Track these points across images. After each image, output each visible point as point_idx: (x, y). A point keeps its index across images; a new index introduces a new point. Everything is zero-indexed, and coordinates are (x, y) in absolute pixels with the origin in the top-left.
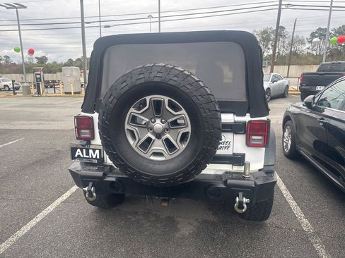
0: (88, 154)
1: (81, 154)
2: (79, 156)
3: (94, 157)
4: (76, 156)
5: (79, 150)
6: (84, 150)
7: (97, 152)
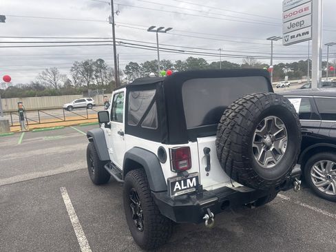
0: (185, 185)
1: (179, 187)
2: (177, 189)
3: (192, 185)
4: (175, 190)
5: (177, 183)
6: (182, 182)
7: (194, 180)
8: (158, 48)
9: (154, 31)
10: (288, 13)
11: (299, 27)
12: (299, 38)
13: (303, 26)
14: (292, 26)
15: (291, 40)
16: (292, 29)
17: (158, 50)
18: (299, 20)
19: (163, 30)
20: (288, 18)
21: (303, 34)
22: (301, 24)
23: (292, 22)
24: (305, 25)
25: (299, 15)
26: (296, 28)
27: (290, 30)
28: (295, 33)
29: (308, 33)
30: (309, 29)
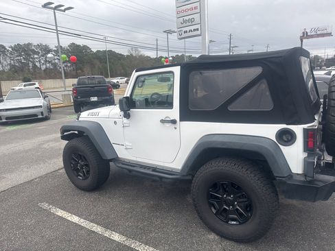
8: (57, 31)
9: (51, 8)
10: (180, 9)
11: (190, 24)
12: (191, 34)
13: (193, 23)
14: (185, 21)
15: (184, 35)
16: (185, 25)
17: (57, 34)
18: (190, 17)
19: (63, 8)
20: (181, 14)
21: (194, 30)
22: (192, 20)
23: (185, 18)
24: (195, 22)
25: (190, 12)
26: (188, 24)
27: (182, 25)
28: (187, 29)
29: (198, 29)
30: (198, 26)
